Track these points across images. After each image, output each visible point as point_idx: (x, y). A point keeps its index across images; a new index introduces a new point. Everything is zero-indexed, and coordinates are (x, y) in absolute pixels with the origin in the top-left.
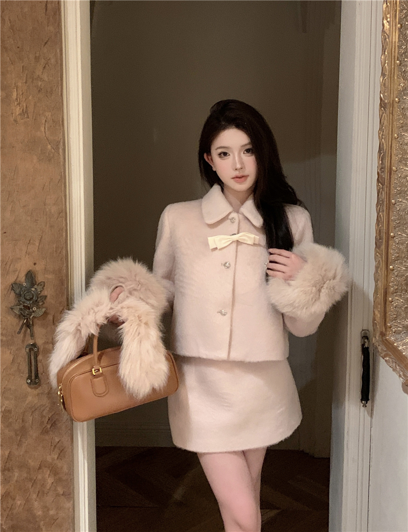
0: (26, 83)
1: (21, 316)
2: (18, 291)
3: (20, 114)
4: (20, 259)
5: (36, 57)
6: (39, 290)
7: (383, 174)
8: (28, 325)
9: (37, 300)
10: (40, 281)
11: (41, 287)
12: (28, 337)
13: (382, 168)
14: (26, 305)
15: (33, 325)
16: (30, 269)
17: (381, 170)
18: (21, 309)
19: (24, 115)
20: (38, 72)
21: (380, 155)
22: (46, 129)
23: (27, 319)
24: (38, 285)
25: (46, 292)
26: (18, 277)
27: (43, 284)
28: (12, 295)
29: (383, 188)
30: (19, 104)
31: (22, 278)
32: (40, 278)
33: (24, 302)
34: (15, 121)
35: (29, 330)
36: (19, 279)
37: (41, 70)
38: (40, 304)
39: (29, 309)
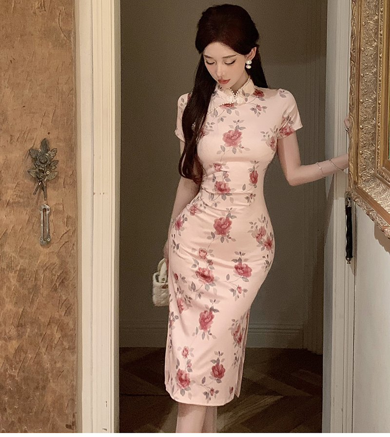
1: (38, 179)
2: (34, 156)
3: (39, 8)
4: (37, 129)
6: (52, 156)
8: (43, 188)
9: (49, 165)
11: (54, 153)
12: (42, 197)
14: (41, 168)
15: (46, 187)
16: (45, 137)
18: (36, 172)
19: (42, 8)
22: (60, 20)
24: (51, 151)
25: (58, 157)
26: (34, 144)
27: (55, 151)
28: (30, 160)
31: (38, 145)
32: (52, 146)
33: (39, 166)
34: (35, 13)
35: (43, 192)
36: (35, 146)
38: (53, 168)
39: (43, 173)
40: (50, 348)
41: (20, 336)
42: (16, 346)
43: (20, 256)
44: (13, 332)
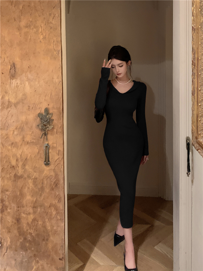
0: (45, 25)
1: (42, 130)
2: (41, 117)
3: (42, 39)
4: (42, 102)
5: (50, 14)
6: (50, 117)
7: (194, 61)
8: (45, 134)
9: (49, 122)
10: (51, 113)
11: (51, 115)
12: (45, 140)
13: (194, 58)
14: (44, 124)
15: (47, 134)
16: (47, 107)
17: (193, 59)
18: (42, 126)
19: (44, 39)
20: (51, 20)
21: (193, 53)
22: (54, 45)
23: (45, 131)
24: (50, 114)
25: (53, 118)
26: (41, 111)
27: (52, 114)
28: (39, 119)
29: (195, 68)
30: (42, 34)
31: (43, 111)
32: (51, 111)
33: (43, 122)
34: (40, 41)
35: (45, 137)
37: (52, 19)
38: (51, 123)
39: (46, 126)
40: (50, 219)
41: (34, 212)
42: (33, 218)
43: (34, 171)
44: (31, 210)
